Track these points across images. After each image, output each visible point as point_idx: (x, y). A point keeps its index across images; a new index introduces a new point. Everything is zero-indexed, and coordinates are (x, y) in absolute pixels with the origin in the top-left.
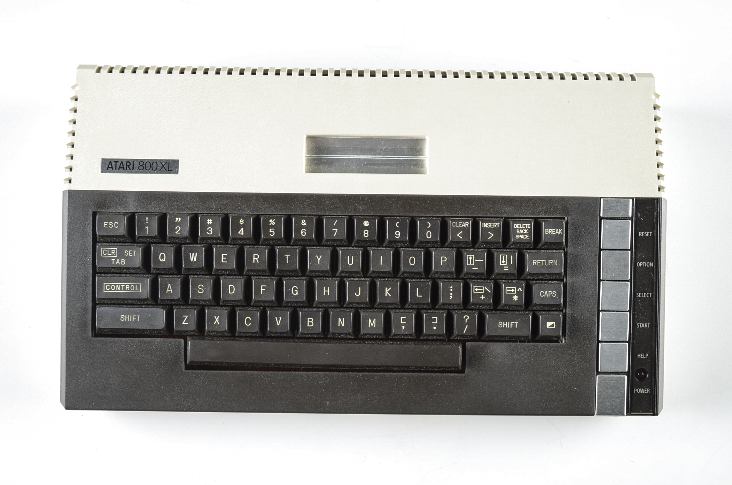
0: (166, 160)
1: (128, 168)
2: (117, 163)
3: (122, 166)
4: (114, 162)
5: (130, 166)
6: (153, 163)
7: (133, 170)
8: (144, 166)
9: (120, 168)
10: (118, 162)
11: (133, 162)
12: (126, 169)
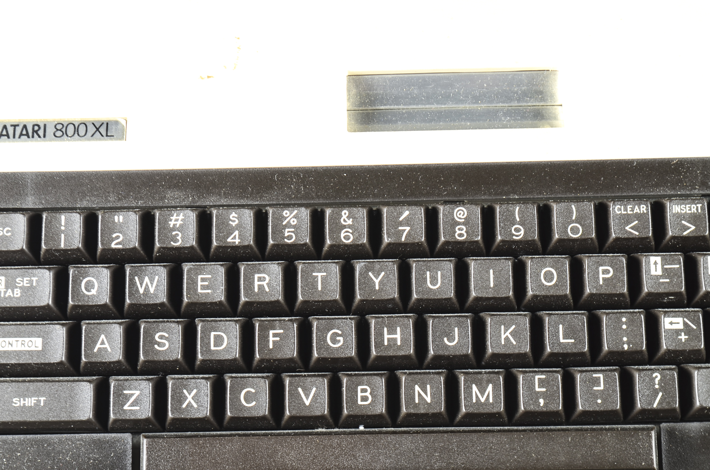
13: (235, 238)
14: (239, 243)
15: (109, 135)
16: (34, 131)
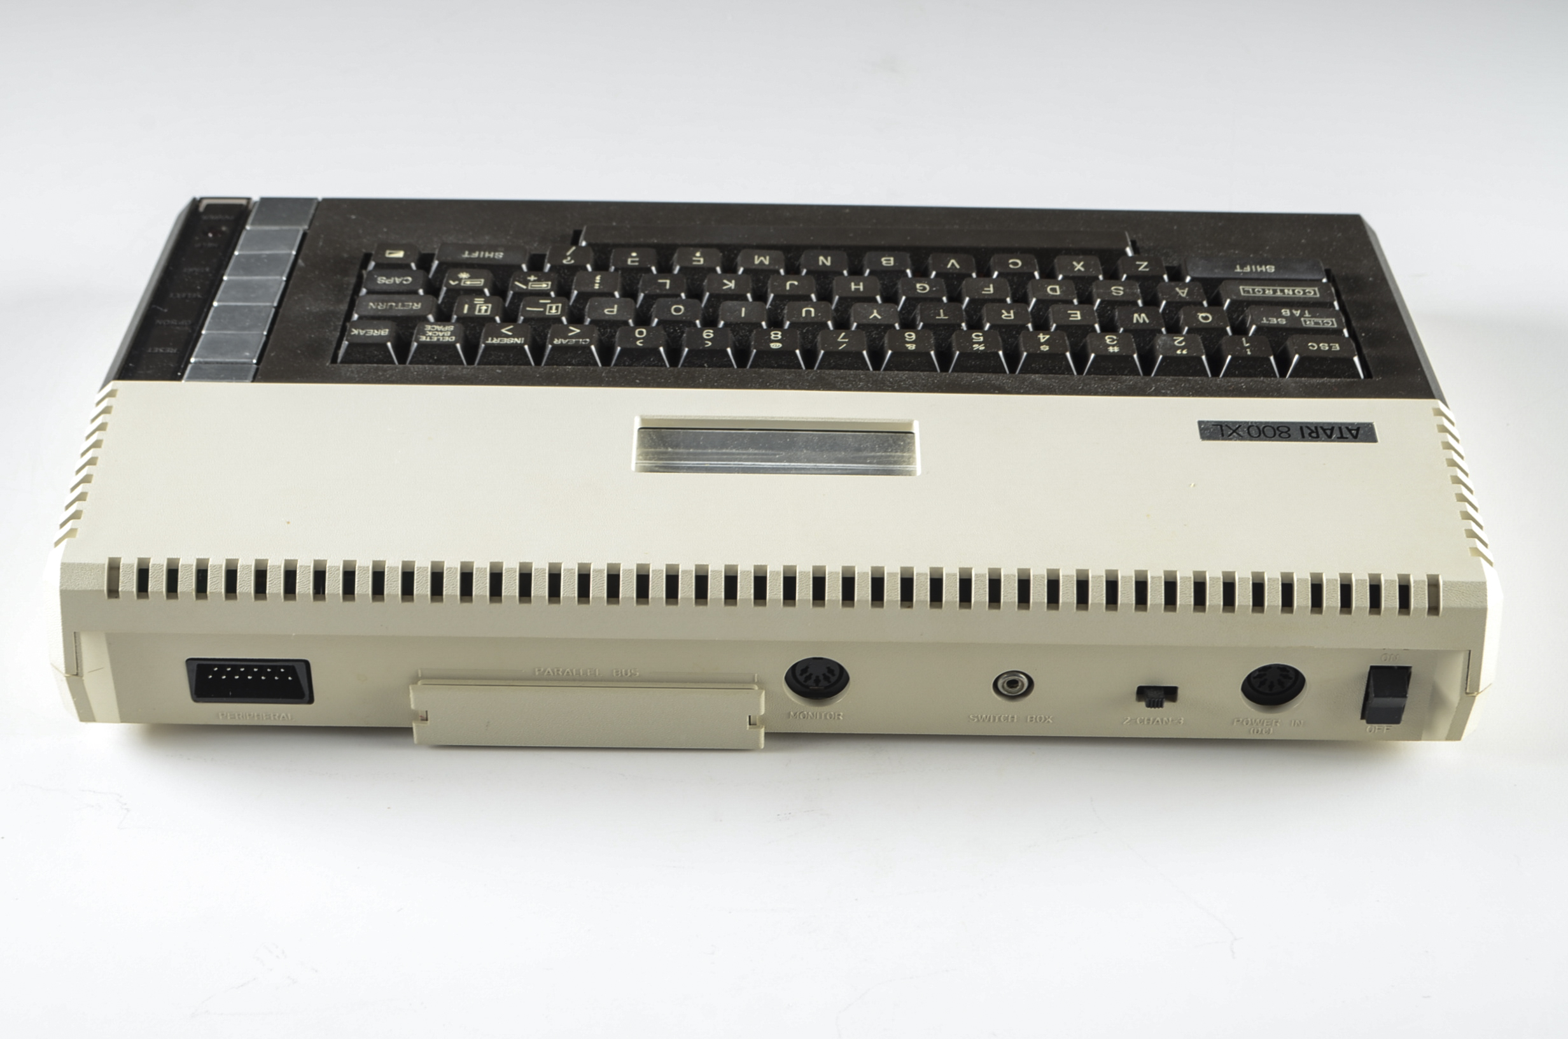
0: (1231, 439)
1: (1313, 429)
2: (1339, 436)
3: (1328, 432)
4: (1347, 438)
5: (1309, 431)
6: (1259, 436)
7: (1301, 428)
8: (1278, 433)
9: (1332, 429)
10: (1338, 438)
11: (1303, 436)
12: (1316, 428)
13: (1044, 338)
14: (1039, 334)
15: (1219, 427)
16: (1317, 433)
